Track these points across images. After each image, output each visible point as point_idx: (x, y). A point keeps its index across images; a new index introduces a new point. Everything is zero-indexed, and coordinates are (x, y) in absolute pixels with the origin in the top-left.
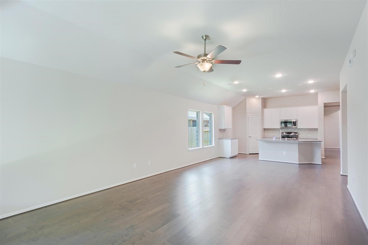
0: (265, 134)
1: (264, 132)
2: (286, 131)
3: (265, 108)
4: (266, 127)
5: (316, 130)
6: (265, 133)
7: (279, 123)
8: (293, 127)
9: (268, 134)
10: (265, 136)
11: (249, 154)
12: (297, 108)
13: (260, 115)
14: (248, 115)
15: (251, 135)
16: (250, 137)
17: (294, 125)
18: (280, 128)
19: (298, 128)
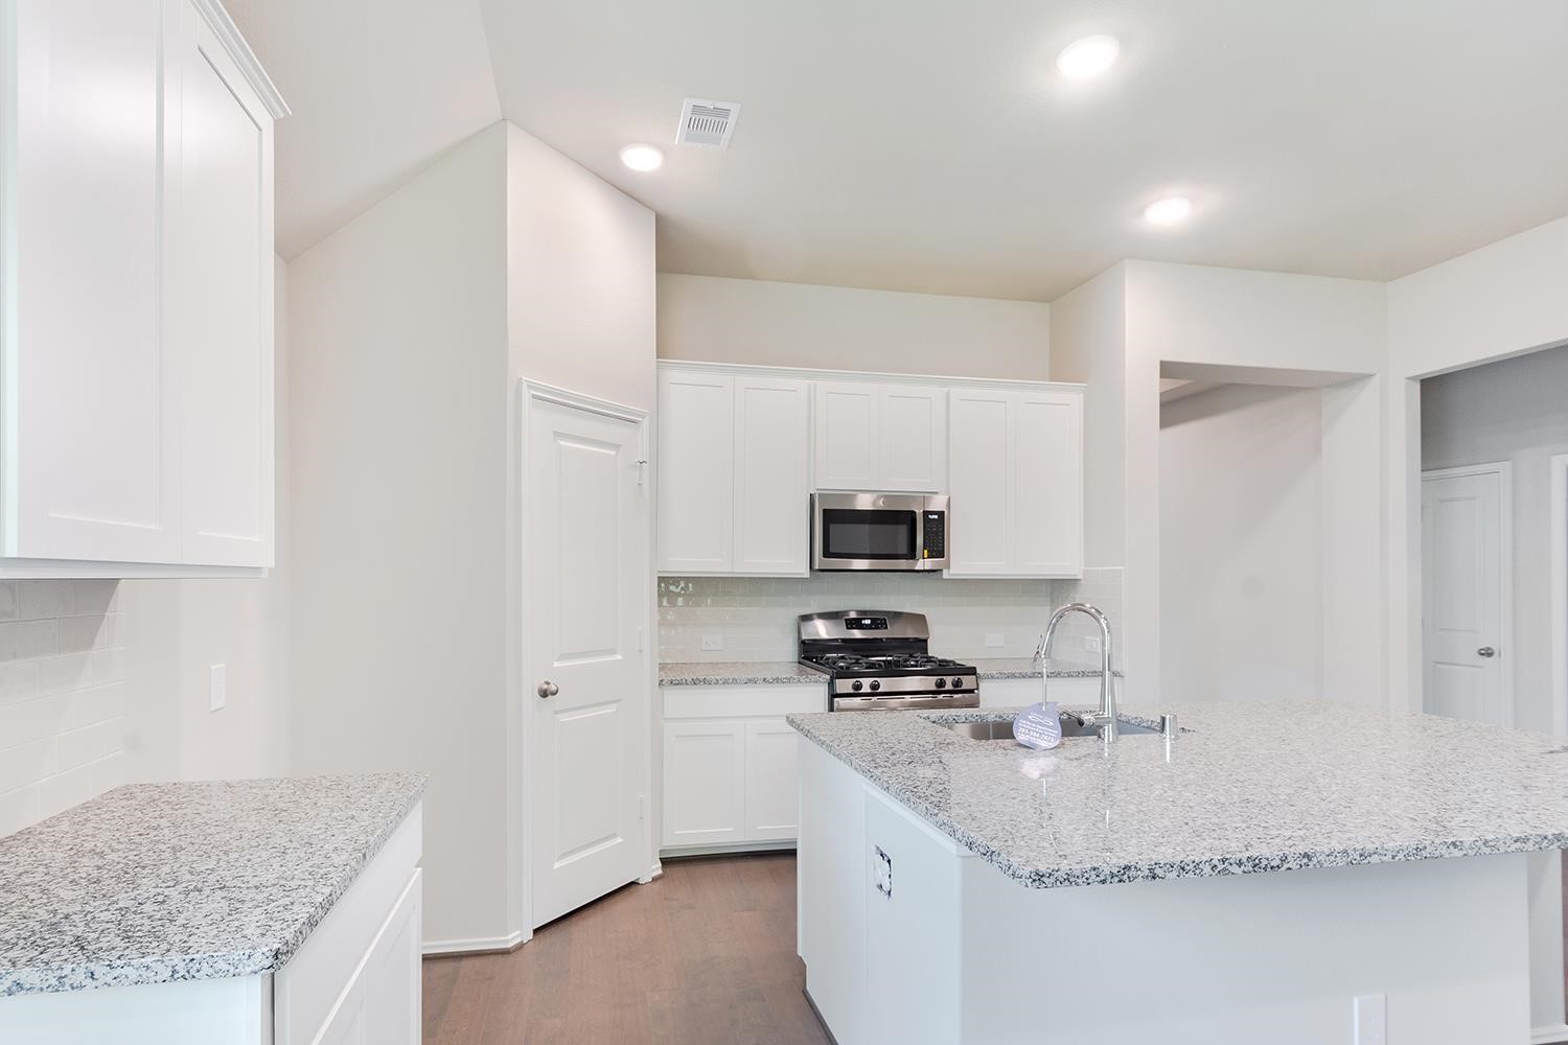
8: (920, 565)
11: (536, 931)
12: (946, 389)
13: (648, 418)
14: (524, 379)
15: (556, 665)
16: (547, 694)
17: (926, 551)
18: (808, 575)
19: (947, 575)
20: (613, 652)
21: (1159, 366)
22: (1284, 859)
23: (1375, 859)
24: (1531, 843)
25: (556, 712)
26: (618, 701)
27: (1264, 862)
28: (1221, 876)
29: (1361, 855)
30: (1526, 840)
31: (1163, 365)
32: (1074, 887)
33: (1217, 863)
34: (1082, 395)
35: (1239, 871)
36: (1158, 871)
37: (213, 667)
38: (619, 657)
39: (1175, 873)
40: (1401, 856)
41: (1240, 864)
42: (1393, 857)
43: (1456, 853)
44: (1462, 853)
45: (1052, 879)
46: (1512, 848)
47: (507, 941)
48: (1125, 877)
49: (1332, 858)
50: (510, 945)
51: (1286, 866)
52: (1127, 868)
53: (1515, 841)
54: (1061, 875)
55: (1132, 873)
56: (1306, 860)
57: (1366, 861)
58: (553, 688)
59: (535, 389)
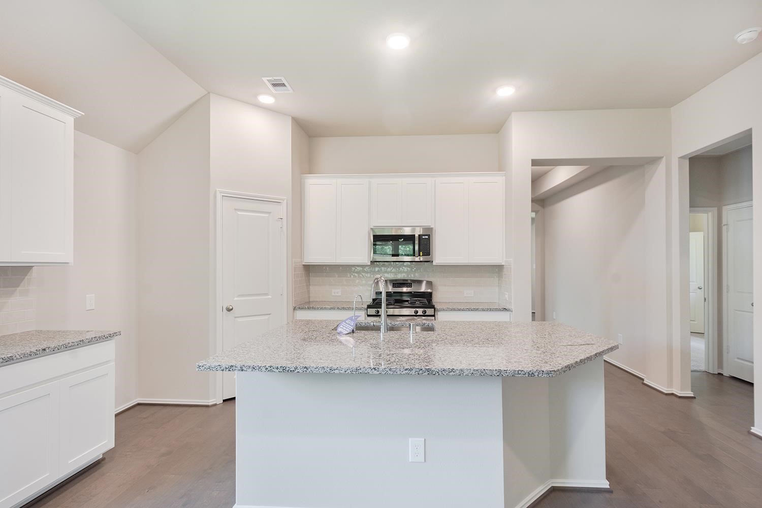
0: (309, 292)
1: (308, 281)
2: (391, 276)
3: (310, 172)
4: (313, 258)
5: (497, 269)
6: (308, 285)
7: (368, 240)
8: (417, 259)
9: (323, 289)
10: (309, 297)
11: (224, 401)
12: (434, 179)
13: (286, 200)
14: (218, 189)
15: (236, 299)
16: (229, 310)
17: (421, 253)
18: (369, 264)
19: (434, 263)
20: (267, 294)
21: (531, 162)
22: (296, 368)
23: (337, 372)
24: (414, 371)
25: (236, 317)
26: (270, 314)
27: (287, 369)
28: (269, 373)
29: (330, 370)
30: (411, 370)
31: (533, 161)
32: (211, 371)
33: (268, 367)
34: (504, 177)
35: (277, 371)
36: (244, 368)
37: (87, 295)
38: (270, 297)
39: (251, 370)
40: (349, 371)
41: (277, 368)
42: (345, 372)
43: (376, 372)
44: (378, 373)
45: (203, 368)
46: (404, 372)
47: (209, 403)
48: (231, 369)
49: (317, 370)
50: (210, 404)
51: (297, 371)
52: (231, 366)
53: (405, 370)
54: (207, 366)
55: (234, 368)
56: (305, 369)
57: (333, 372)
58: (231, 307)
59: (223, 193)
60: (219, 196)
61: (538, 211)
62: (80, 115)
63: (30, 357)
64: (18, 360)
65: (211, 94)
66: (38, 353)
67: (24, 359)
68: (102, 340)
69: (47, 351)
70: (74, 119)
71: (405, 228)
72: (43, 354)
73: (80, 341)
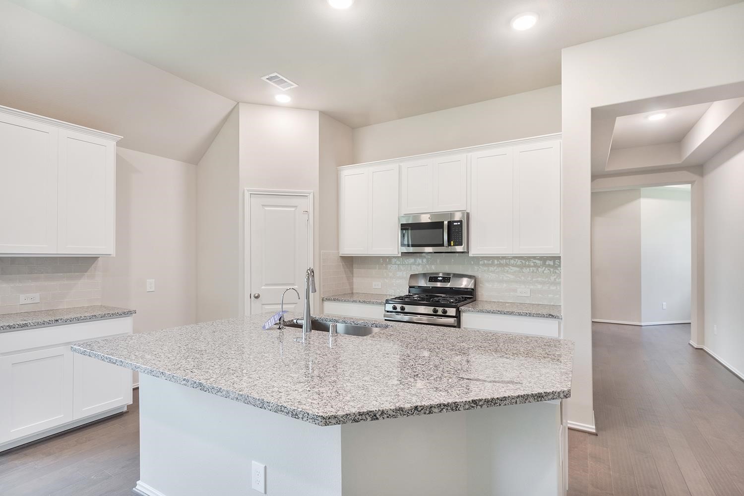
0: (351, 284)
1: (351, 272)
4: (350, 248)
6: (351, 276)
9: (364, 282)
10: (352, 288)
12: (470, 154)
13: (312, 193)
14: (245, 188)
15: (263, 287)
16: (257, 297)
17: (452, 242)
18: (400, 255)
19: (470, 255)
20: (293, 284)
25: (261, 304)
37: (148, 280)
58: (257, 295)
59: (250, 191)
60: (247, 194)
61: (694, 181)
62: (120, 139)
63: (43, 326)
64: (31, 327)
65: (240, 103)
66: (51, 322)
67: (37, 326)
68: (115, 316)
69: (60, 321)
70: (117, 142)
71: (423, 216)
72: (55, 324)
73: (93, 316)
